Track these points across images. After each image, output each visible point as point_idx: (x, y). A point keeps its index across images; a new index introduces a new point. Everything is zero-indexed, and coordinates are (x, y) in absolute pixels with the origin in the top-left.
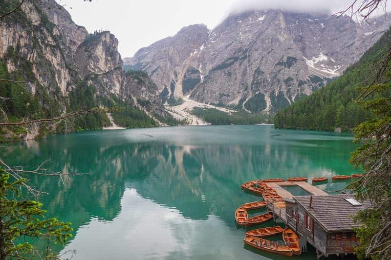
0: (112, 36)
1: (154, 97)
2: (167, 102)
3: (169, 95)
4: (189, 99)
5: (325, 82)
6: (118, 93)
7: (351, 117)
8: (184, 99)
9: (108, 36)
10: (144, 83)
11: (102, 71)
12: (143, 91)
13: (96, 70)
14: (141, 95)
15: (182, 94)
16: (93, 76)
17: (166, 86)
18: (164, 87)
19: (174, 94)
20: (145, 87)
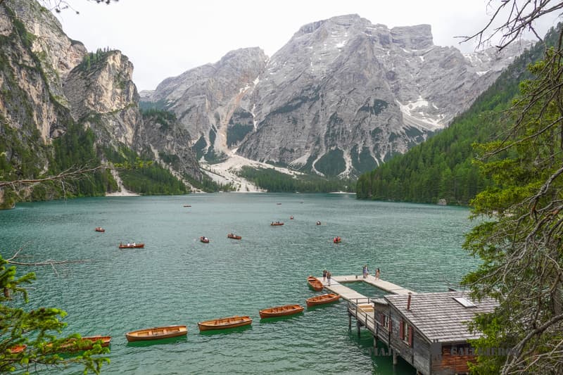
0: (124, 58)
1: (185, 150)
2: (203, 157)
3: (207, 148)
4: (236, 153)
5: (425, 136)
6: (131, 142)
7: (459, 184)
8: (229, 155)
9: (118, 58)
10: (171, 129)
11: (107, 109)
12: (168, 142)
13: (98, 107)
14: (166, 147)
15: (227, 146)
16: (93, 116)
17: (203, 134)
18: (199, 136)
19: (215, 146)
20: (172, 135)
